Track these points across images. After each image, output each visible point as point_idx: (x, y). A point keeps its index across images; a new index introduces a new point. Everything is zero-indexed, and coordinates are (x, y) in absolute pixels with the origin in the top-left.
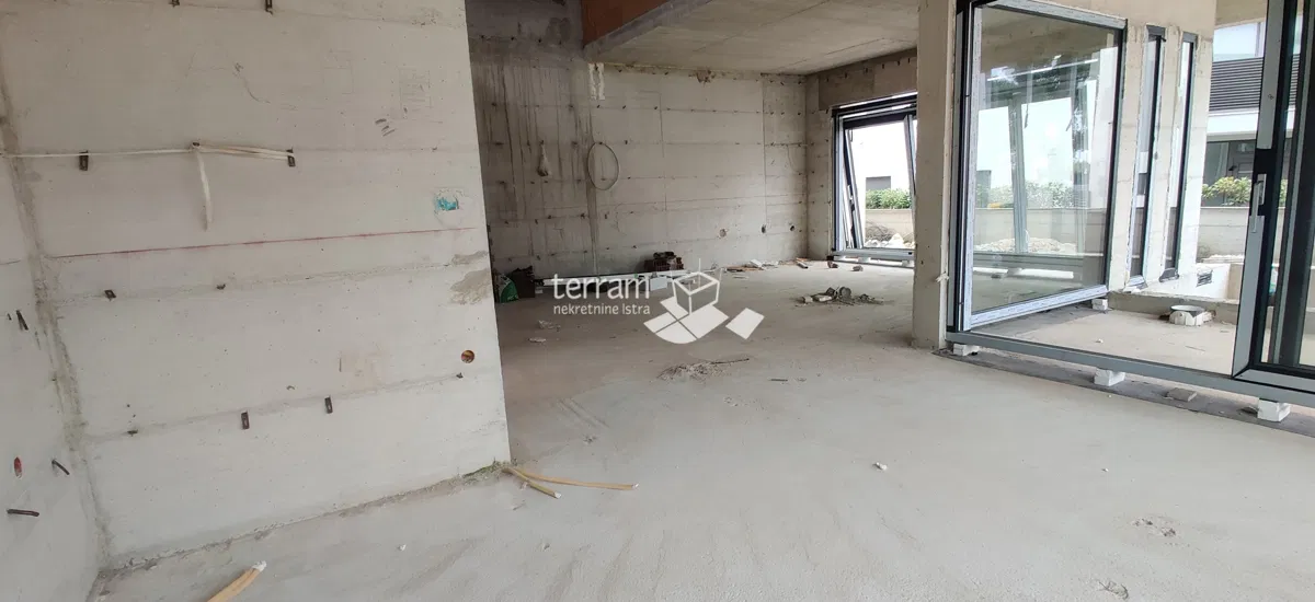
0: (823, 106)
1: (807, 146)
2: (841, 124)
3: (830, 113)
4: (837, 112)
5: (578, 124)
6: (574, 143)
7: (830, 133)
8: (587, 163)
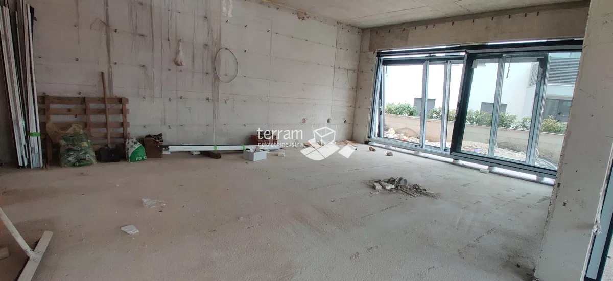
0: (371, 48)
1: (359, 72)
2: (382, 61)
3: (376, 53)
4: (379, 54)
5: (210, 31)
6: (206, 45)
7: (375, 66)
8: (215, 61)
